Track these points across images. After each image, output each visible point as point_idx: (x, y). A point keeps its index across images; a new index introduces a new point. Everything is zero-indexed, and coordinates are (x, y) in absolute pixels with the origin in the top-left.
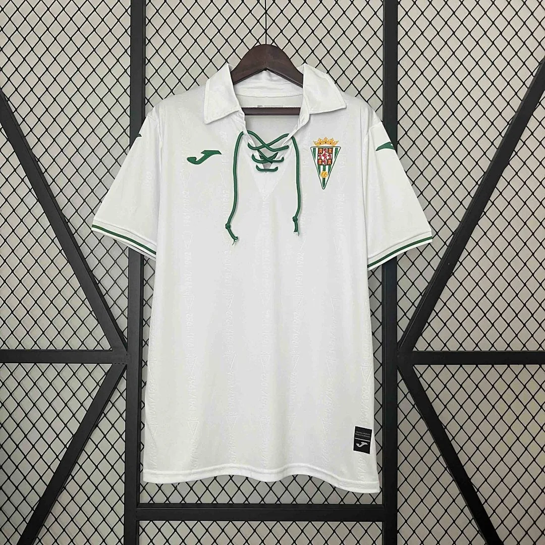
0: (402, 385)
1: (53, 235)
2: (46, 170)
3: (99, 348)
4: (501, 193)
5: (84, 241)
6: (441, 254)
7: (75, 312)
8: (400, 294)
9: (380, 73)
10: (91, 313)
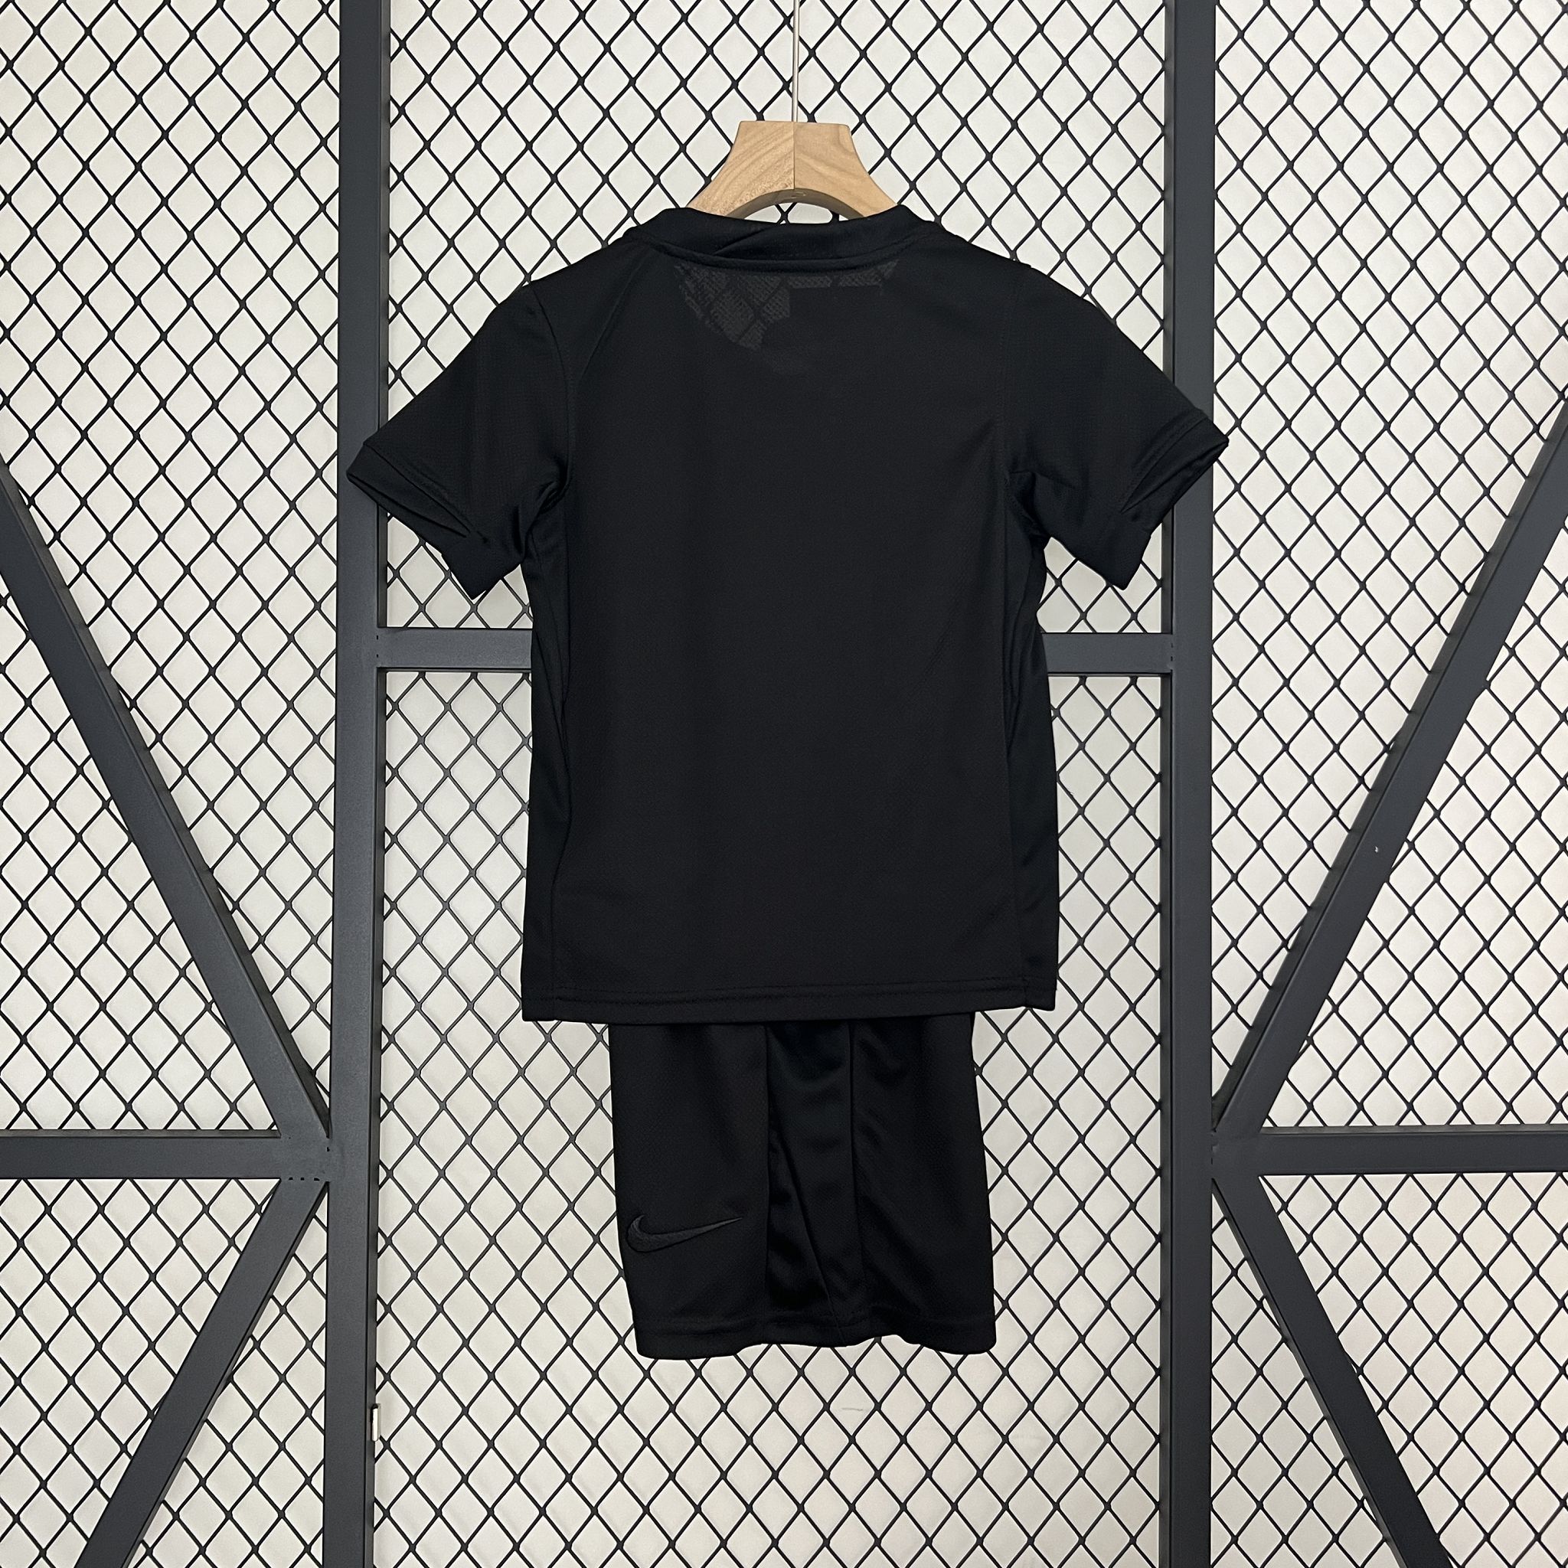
0: (1225, 1238)
1: (81, 752)
2: (57, 536)
3: (234, 1123)
4: (1537, 621)
5: (185, 771)
6: (1349, 815)
7: (156, 1007)
8: (1219, 943)
9: (1156, 228)
10: (208, 1008)
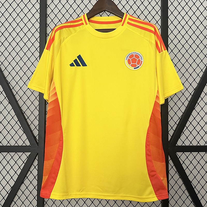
0: (171, 162)
3: (24, 145)
5: (17, 93)
6: (189, 99)
7: (12, 127)
8: (169, 118)
9: (160, 13)
10: (20, 128)
